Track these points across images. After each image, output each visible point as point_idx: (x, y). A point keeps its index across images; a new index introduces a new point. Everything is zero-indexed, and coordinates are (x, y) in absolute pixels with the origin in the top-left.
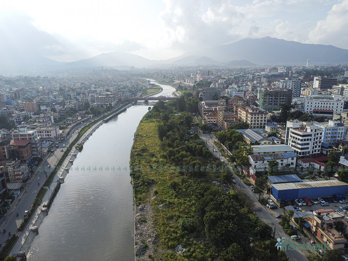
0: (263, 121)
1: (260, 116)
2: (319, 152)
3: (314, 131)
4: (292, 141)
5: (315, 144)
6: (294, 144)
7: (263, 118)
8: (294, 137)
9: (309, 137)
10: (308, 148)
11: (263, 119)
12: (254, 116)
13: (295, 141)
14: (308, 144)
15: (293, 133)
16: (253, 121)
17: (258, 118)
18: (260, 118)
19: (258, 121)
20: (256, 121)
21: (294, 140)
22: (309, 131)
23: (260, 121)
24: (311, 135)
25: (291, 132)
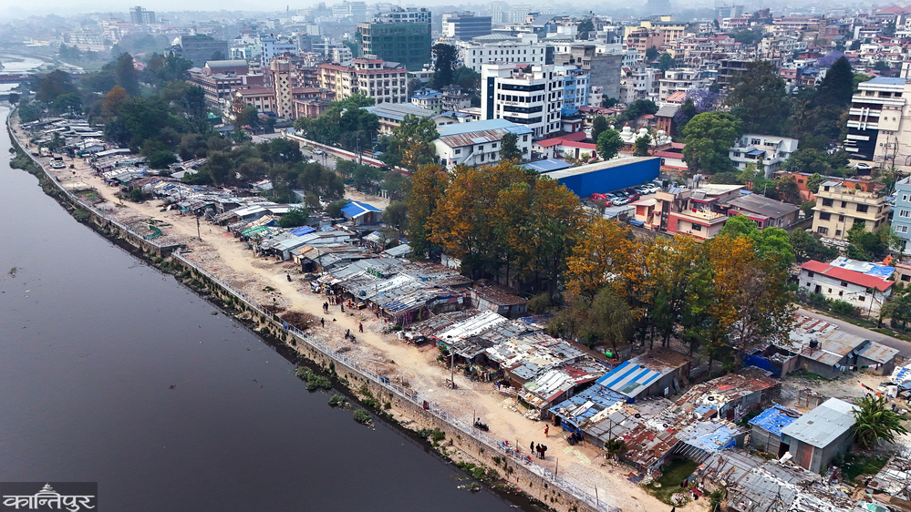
0: (399, 91)
1: (390, 79)
2: (559, 130)
3: (548, 76)
4: (505, 107)
5: (552, 110)
6: (509, 114)
7: (399, 83)
8: (509, 98)
9: (541, 92)
10: (539, 119)
11: (398, 86)
12: (375, 79)
13: (511, 107)
14: (539, 109)
15: (506, 87)
16: (376, 93)
17: (387, 84)
18: (390, 83)
19: (387, 92)
20: (383, 92)
21: (511, 103)
22: (538, 77)
23: (391, 92)
24: (542, 87)
25: (499, 88)
